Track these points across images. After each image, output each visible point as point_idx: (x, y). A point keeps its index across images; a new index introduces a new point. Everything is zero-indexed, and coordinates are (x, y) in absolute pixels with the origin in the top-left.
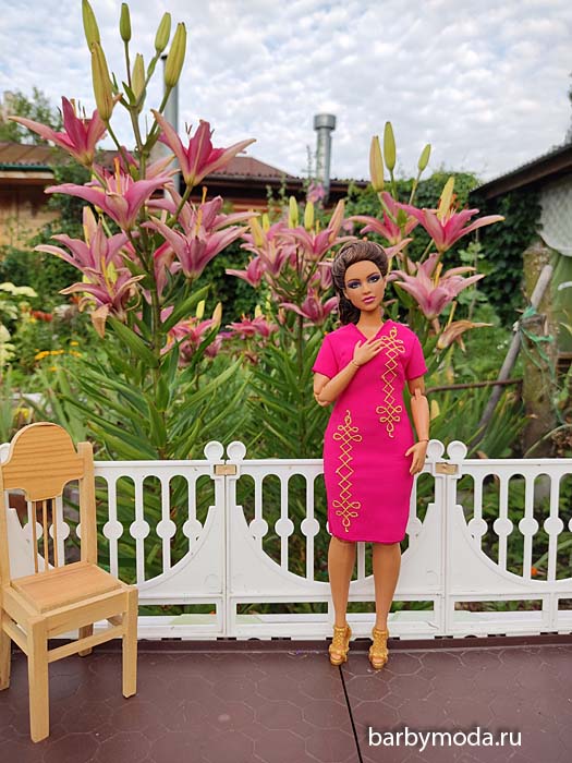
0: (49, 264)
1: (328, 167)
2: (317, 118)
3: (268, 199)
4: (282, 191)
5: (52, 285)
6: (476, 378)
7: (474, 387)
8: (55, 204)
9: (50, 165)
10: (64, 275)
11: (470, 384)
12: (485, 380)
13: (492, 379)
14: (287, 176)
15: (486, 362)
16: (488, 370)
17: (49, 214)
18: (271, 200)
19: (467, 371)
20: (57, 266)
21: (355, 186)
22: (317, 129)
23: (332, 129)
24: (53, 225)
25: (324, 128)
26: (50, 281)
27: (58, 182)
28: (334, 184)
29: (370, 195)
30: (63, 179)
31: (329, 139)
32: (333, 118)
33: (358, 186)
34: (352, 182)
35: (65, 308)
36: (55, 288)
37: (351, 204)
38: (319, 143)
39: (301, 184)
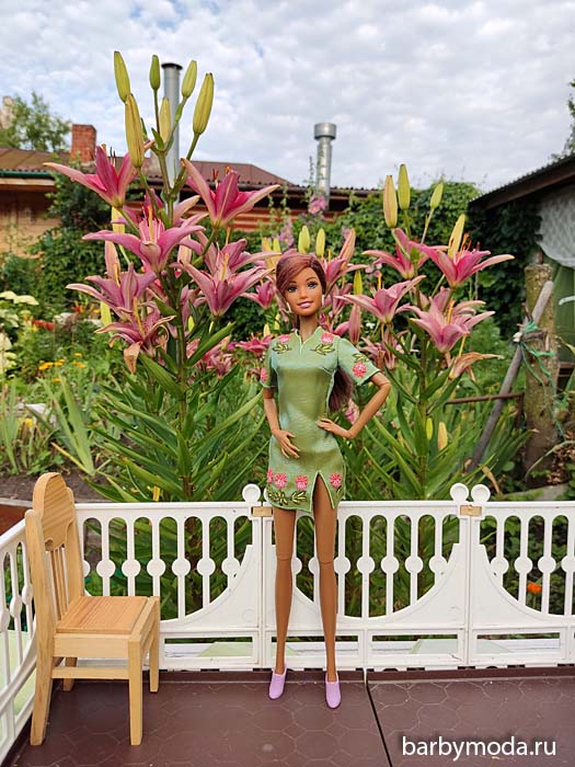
2: (317, 127)
3: (270, 208)
4: (284, 202)
7: (475, 401)
8: (56, 211)
9: (50, 173)
11: (472, 398)
13: (492, 394)
14: (289, 184)
15: (488, 375)
17: (48, 221)
19: (468, 384)
21: (356, 195)
22: (317, 138)
23: (333, 138)
24: (53, 233)
25: (325, 137)
26: (50, 288)
27: (59, 190)
28: (334, 192)
29: (370, 204)
30: (63, 187)
31: (330, 148)
32: (334, 127)
33: (358, 195)
34: (353, 192)
35: (65, 315)
36: (55, 296)
37: (352, 213)
38: (320, 154)
39: (303, 193)
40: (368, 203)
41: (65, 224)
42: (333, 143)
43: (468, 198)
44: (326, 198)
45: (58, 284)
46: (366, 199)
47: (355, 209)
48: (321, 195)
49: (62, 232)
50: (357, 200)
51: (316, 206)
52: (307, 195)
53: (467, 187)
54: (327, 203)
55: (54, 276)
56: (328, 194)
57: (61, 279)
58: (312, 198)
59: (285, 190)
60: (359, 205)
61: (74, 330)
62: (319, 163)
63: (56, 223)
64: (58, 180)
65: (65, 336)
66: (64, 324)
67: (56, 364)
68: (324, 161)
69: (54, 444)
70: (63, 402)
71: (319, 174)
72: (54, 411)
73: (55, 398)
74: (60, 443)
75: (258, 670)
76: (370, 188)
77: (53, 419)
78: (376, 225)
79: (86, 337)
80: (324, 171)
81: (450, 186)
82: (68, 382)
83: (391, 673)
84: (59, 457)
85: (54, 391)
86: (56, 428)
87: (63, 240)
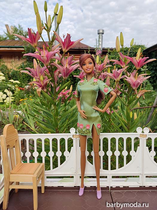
0: (23, 74)
2: (98, 31)
6: (146, 105)
8: (25, 57)
9: (23, 46)
11: (145, 107)
12: (149, 106)
13: (151, 106)
14: (90, 47)
15: (149, 100)
16: (150, 103)
17: (23, 60)
19: (143, 103)
21: (110, 50)
22: (98, 34)
23: (103, 34)
24: (24, 63)
25: (101, 33)
26: (24, 79)
27: (25, 51)
28: (104, 49)
29: (114, 52)
30: (27, 50)
31: (102, 36)
32: (103, 31)
33: (111, 50)
34: (109, 49)
35: (28, 86)
36: (25, 81)
37: (109, 55)
38: (99, 38)
39: (94, 50)
40: (113, 52)
41: (28, 61)
42: (103, 35)
43: (143, 49)
44: (101, 51)
45: (26, 78)
46: (113, 51)
47: (110, 54)
48: (99, 50)
49: (27, 63)
50: (110, 51)
51: (98, 53)
52: (95, 50)
53: (142, 46)
54: (102, 52)
55: (25, 75)
56: (101, 50)
57: (27, 76)
58: (97, 51)
59: (89, 49)
60: (111, 52)
61: (30, 90)
62: (99, 40)
63: (25, 60)
64: (25, 48)
65: (28, 92)
66: (27, 88)
67: (24, 99)
68: (101, 40)
69: (24, 122)
70: (26, 110)
71: (99, 44)
72: (24, 113)
73: (24, 109)
74: (25, 122)
75: (75, 186)
76: (114, 48)
77: (23, 115)
78: (116, 58)
79: (33, 92)
80: (100, 43)
81: (138, 46)
82: (28, 104)
83: (118, 188)
84: (25, 126)
85: (24, 107)
86: (25, 117)
87: (27, 65)
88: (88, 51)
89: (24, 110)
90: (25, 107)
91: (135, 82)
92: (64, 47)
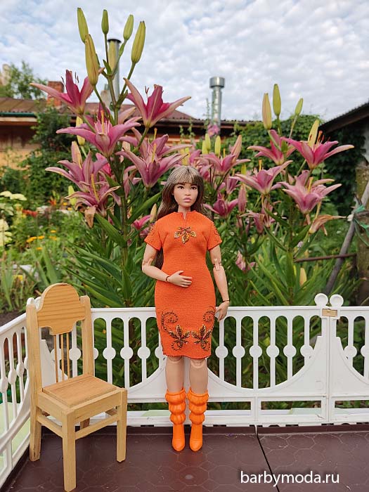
0: (34, 178)
1: (220, 112)
2: (212, 80)
3: (181, 134)
4: (190, 129)
5: (36, 192)
6: (324, 253)
7: (322, 259)
8: (38, 138)
9: (34, 113)
10: (44, 186)
11: (320, 258)
12: (330, 254)
13: (335, 254)
14: (192, 118)
15: (331, 242)
16: (332, 248)
17: (33, 145)
18: (183, 134)
19: (317, 248)
20: (39, 180)
21: (238, 124)
22: (212, 87)
23: (222, 87)
25: (217, 86)
26: (34, 189)
27: (39, 124)
28: (224, 123)
29: (249, 130)
30: (43, 122)
32: (223, 80)
33: (240, 125)
34: (236, 122)
35: (45, 207)
36: (38, 195)
37: (236, 136)
39: (202, 124)
40: (246, 130)
41: (44, 147)
44: (218, 126)
45: (39, 187)
46: (245, 128)
47: (238, 133)
48: (215, 124)
49: (42, 152)
50: (240, 128)
51: (212, 131)
52: (205, 124)
53: (314, 118)
54: (219, 130)
56: (219, 124)
57: (41, 184)
59: (190, 121)
60: (241, 131)
61: (50, 217)
62: (213, 102)
63: (38, 146)
64: (39, 118)
65: (44, 220)
66: (43, 213)
67: (38, 238)
68: (217, 101)
69: (37, 291)
70: (43, 264)
72: (37, 270)
73: (38, 260)
74: (41, 290)
79: (58, 221)
81: (302, 118)
82: (46, 249)
85: (37, 256)
86: (38, 281)
87: (42, 158)
88: (188, 128)
89: (38, 262)
90: (41, 257)
91: (306, 198)
92: (147, 116)
